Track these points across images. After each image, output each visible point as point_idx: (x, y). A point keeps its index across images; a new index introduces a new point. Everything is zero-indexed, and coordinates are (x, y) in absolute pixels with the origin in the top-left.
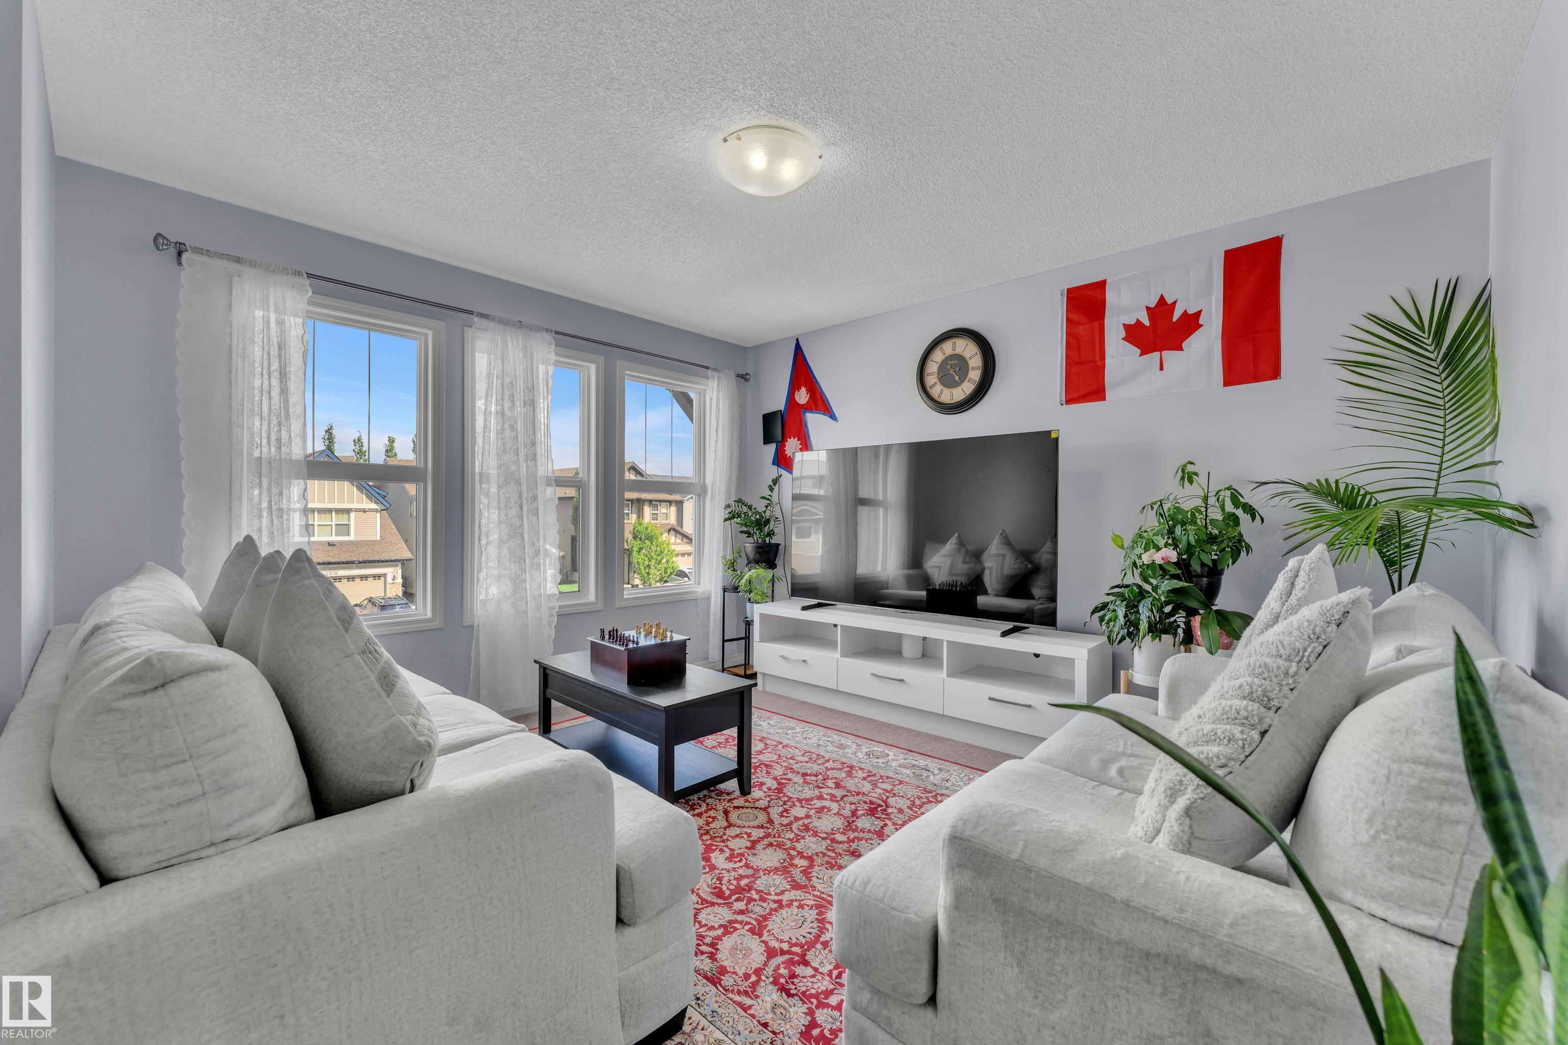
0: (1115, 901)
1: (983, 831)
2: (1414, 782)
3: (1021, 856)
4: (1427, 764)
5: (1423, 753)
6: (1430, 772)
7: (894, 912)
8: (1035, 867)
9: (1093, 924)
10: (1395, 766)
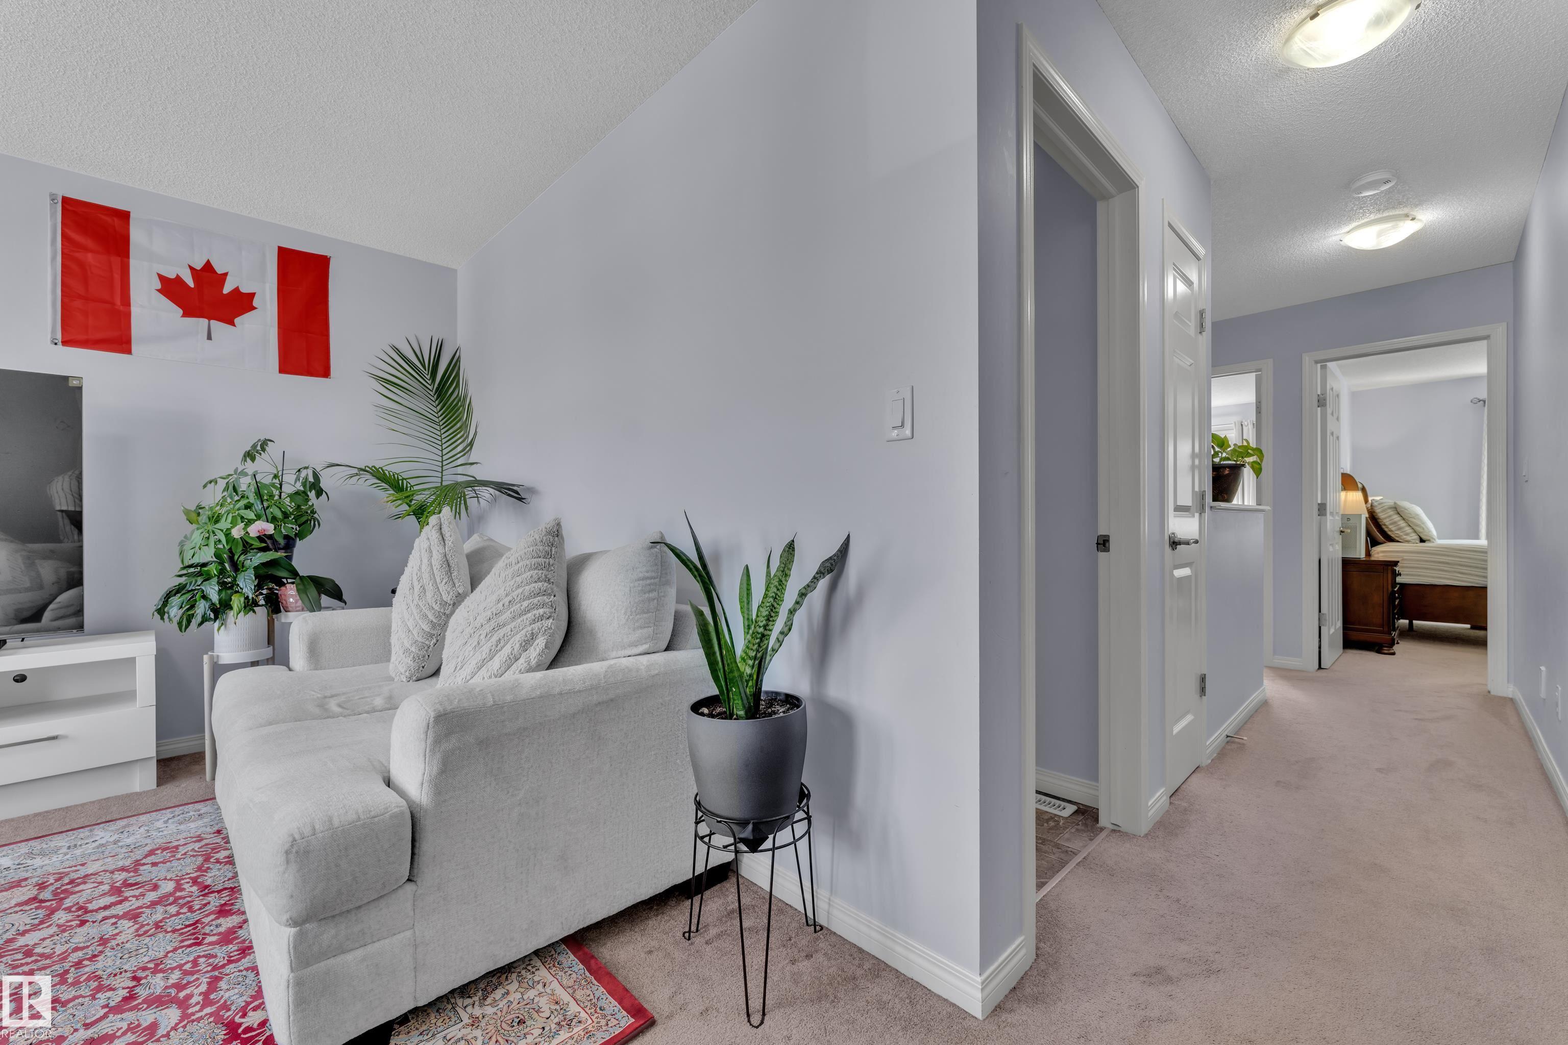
0: (554, 696)
1: (459, 701)
2: (640, 588)
3: (494, 702)
4: (643, 579)
5: (641, 575)
6: (645, 582)
7: (376, 819)
8: (505, 703)
9: (546, 716)
10: (632, 585)
